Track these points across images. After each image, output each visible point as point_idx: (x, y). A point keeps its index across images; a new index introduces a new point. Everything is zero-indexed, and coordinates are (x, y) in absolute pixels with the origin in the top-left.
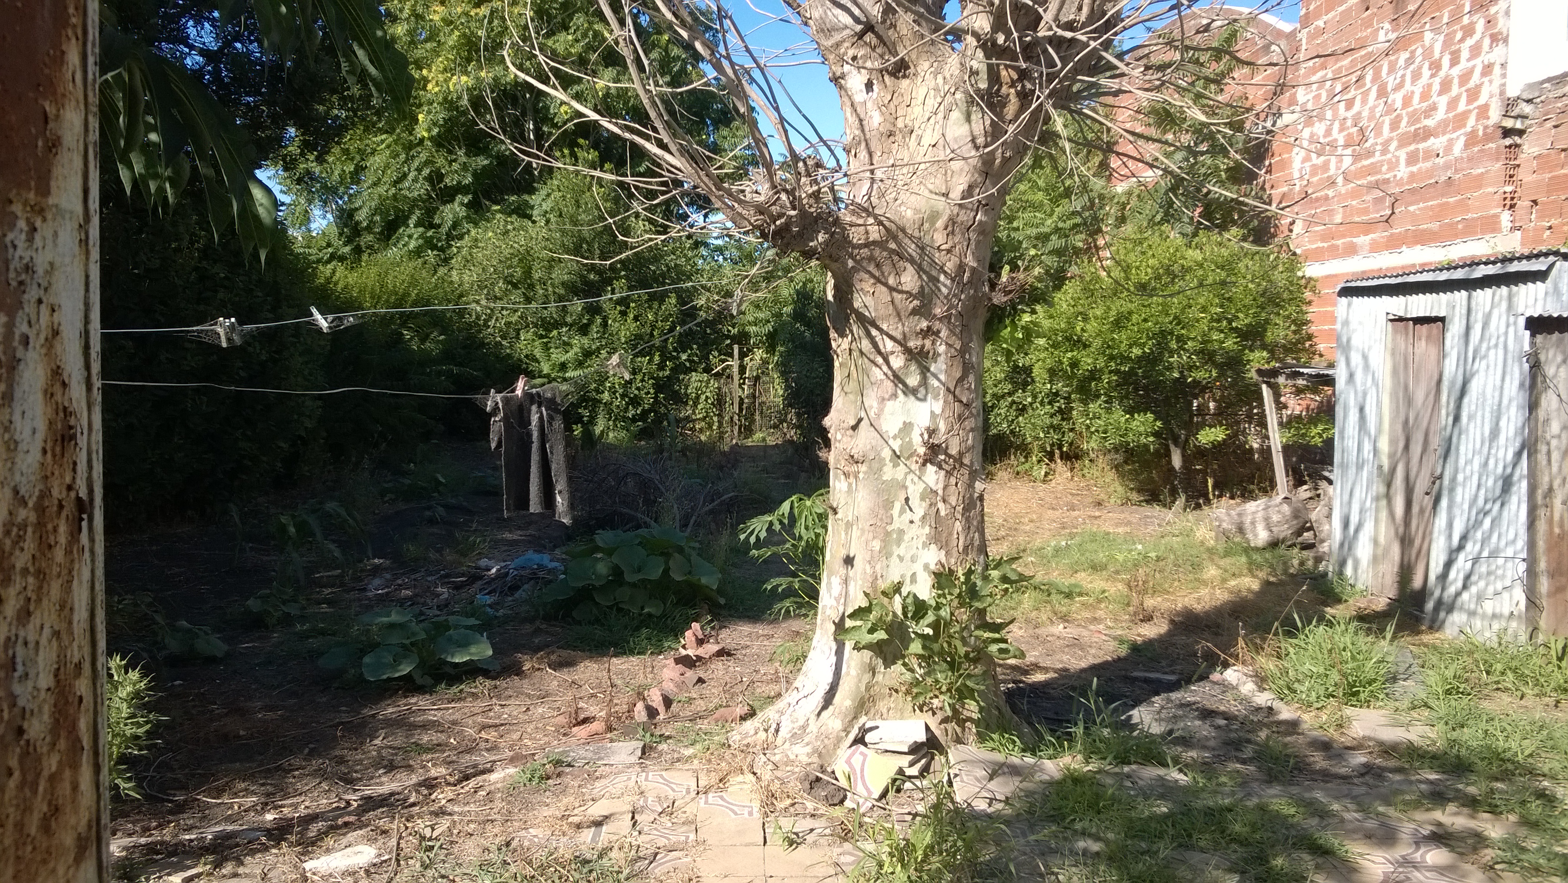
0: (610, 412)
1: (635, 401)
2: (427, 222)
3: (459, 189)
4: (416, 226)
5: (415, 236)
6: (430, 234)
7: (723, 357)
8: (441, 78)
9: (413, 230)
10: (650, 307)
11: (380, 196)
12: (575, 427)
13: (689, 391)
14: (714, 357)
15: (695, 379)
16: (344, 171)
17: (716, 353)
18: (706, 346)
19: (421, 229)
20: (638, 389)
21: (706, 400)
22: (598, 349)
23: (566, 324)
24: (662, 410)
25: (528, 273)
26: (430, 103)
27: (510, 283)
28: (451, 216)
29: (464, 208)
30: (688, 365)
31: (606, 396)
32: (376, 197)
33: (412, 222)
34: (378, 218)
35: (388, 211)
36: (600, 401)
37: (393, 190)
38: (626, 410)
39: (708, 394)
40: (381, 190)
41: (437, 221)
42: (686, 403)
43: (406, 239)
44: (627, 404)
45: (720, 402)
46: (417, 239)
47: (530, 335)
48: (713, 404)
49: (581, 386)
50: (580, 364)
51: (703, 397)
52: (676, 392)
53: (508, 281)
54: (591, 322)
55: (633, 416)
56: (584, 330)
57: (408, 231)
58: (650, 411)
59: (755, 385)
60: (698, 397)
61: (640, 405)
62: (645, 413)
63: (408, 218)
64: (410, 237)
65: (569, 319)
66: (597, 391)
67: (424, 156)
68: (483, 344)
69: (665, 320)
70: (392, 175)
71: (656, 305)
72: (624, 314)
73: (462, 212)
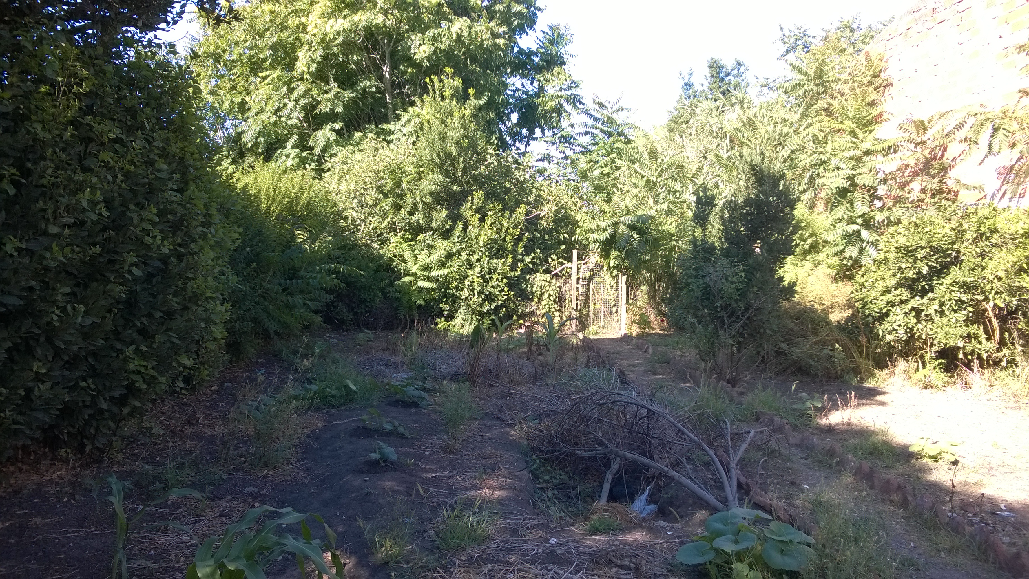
0: (468, 305)
1: (490, 298)
2: (302, 145)
3: (332, 117)
4: (292, 148)
5: (292, 156)
6: (304, 154)
7: (561, 260)
8: (319, 21)
9: (291, 151)
10: (503, 216)
11: (263, 121)
12: (439, 320)
13: (534, 290)
14: (553, 261)
15: (539, 279)
16: (233, 102)
17: (554, 257)
18: (547, 250)
19: (297, 150)
20: (493, 287)
21: (549, 298)
22: (459, 252)
23: (432, 229)
24: (512, 306)
25: (398, 184)
26: (310, 44)
27: (381, 192)
28: (323, 140)
29: (334, 133)
30: (531, 266)
31: (465, 293)
32: (259, 122)
33: (289, 144)
34: (261, 139)
35: (270, 134)
36: (459, 298)
37: (274, 118)
38: (481, 306)
39: (552, 293)
40: (264, 117)
41: (311, 143)
42: (532, 300)
43: (284, 158)
44: (484, 300)
45: (560, 299)
46: (294, 158)
47: (398, 239)
48: (554, 301)
49: (445, 284)
50: (442, 265)
51: (546, 295)
52: (523, 290)
53: (380, 190)
54: (452, 229)
55: (488, 310)
56: (446, 235)
57: (285, 152)
58: (502, 306)
59: (588, 285)
60: (542, 295)
61: (493, 300)
62: (498, 308)
63: (286, 141)
64: (287, 156)
65: (434, 225)
66: (457, 288)
67: (302, 88)
68: (355, 246)
69: (515, 227)
70: (272, 105)
71: (507, 214)
72: (482, 220)
73: (333, 137)
